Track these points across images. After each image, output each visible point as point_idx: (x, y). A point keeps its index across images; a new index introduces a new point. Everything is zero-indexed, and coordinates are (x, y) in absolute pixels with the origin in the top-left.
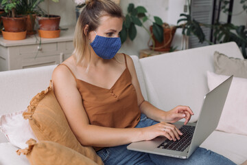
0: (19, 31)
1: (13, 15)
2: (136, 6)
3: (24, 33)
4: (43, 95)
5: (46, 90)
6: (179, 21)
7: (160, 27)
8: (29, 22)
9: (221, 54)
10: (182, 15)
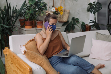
0: (30, 25)
1: (28, 20)
2: (75, 18)
3: (32, 26)
4: (31, 41)
5: (32, 39)
6: (89, 23)
7: (84, 25)
8: (34, 23)
9: (98, 33)
10: (90, 21)
